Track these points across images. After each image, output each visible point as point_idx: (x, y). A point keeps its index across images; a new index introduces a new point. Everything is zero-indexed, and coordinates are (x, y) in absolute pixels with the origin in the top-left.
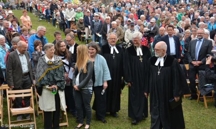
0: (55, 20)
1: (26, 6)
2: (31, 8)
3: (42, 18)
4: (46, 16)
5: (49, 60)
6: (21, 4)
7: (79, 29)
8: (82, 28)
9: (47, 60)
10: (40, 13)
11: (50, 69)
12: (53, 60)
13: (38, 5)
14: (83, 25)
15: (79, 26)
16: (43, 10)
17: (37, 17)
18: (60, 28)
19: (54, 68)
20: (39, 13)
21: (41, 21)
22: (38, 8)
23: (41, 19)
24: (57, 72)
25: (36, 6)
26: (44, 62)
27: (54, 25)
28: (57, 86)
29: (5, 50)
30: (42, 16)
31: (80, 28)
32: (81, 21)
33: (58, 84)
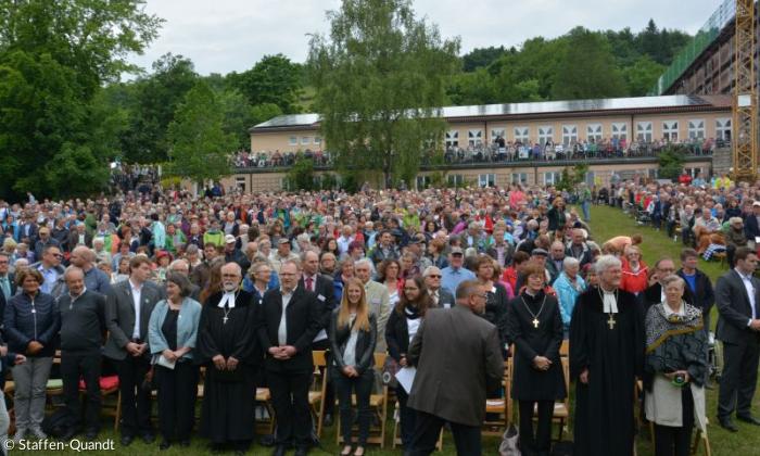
0: (674, 225)
1: (610, 198)
2: (621, 200)
3: (644, 221)
4: (652, 216)
5: (672, 312)
6: (601, 193)
7: (731, 243)
8: (739, 241)
9: (668, 311)
10: (640, 209)
11: (673, 333)
12: (681, 313)
13: (636, 193)
14: (743, 234)
15: (732, 236)
16: (647, 203)
17: (632, 218)
18: (684, 240)
19: (682, 329)
20: (637, 210)
21: (640, 226)
22: (635, 199)
23: (640, 223)
24: (689, 341)
25: (631, 196)
26: (661, 316)
27: (671, 235)
28: (690, 375)
29: (574, 287)
30: (643, 217)
31: (734, 241)
32: (738, 227)
33: (692, 370)
